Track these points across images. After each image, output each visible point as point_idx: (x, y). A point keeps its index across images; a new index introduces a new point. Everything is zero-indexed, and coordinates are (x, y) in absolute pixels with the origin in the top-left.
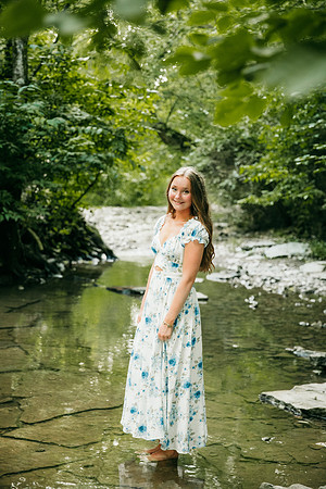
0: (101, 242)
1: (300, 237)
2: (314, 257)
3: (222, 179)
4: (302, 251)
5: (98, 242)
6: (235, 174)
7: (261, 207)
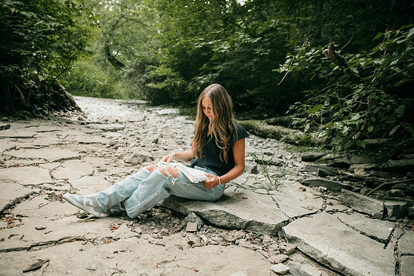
0: (75, 104)
1: (174, 107)
2: (181, 114)
3: (139, 78)
4: (175, 112)
5: (73, 103)
6: (145, 75)
7: (157, 89)
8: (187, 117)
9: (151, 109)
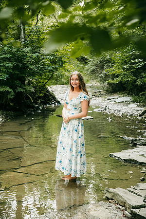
0: (55, 98)
1: (129, 94)
2: (133, 102)
3: (99, 74)
6: (104, 72)
7: (114, 84)
8: (138, 104)
9: (110, 98)
